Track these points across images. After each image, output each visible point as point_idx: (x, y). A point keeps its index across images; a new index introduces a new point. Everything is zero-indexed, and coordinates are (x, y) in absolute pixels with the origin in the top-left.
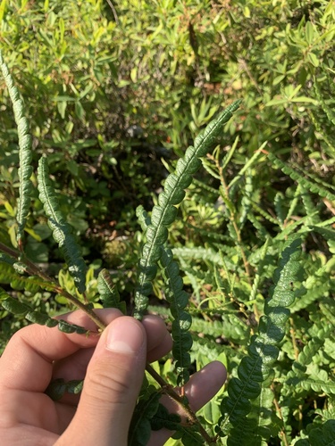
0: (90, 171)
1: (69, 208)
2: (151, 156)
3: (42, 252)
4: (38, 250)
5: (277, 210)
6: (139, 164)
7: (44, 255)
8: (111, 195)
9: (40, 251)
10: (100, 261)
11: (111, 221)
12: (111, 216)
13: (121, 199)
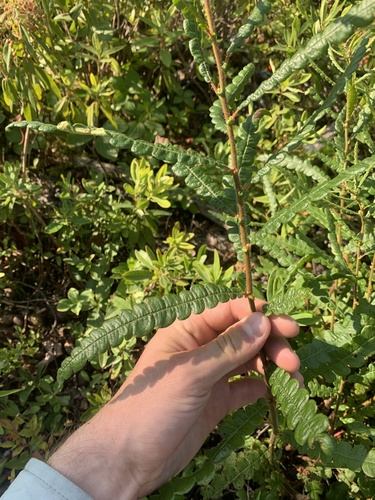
1: (150, 107)
11: (187, 138)
12: (189, 132)
13: (203, 115)
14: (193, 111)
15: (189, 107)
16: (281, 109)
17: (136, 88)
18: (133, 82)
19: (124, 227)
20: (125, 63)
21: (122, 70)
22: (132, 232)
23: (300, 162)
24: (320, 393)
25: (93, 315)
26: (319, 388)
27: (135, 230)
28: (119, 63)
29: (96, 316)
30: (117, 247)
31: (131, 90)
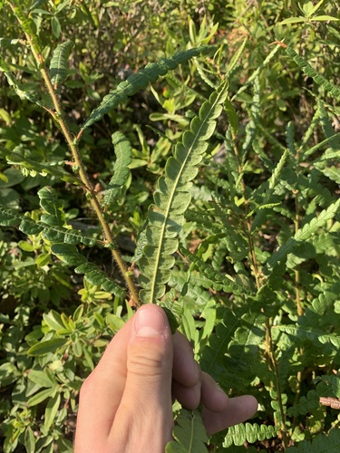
0: (74, 116)
1: (45, 152)
2: (144, 105)
3: (12, 200)
4: (8, 196)
5: (287, 141)
6: (128, 109)
7: (15, 203)
8: (96, 143)
9: (10, 198)
10: (77, 211)
11: (95, 173)
12: (95, 167)
13: (106, 149)
14: (94, 147)
15: (89, 144)
16: (174, 133)
17: (28, 135)
18: (24, 129)
19: (31, 286)
20: (15, 111)
21: (12, 119)
22: (41, 290)
23: (197, 189)
24: (261, 436)
25: (18, 387)
26: (259, 429)
27: (44, 288)
28: (9, 112)
29: (21, 388)
30: (28, 310)
31: (24, 138)
